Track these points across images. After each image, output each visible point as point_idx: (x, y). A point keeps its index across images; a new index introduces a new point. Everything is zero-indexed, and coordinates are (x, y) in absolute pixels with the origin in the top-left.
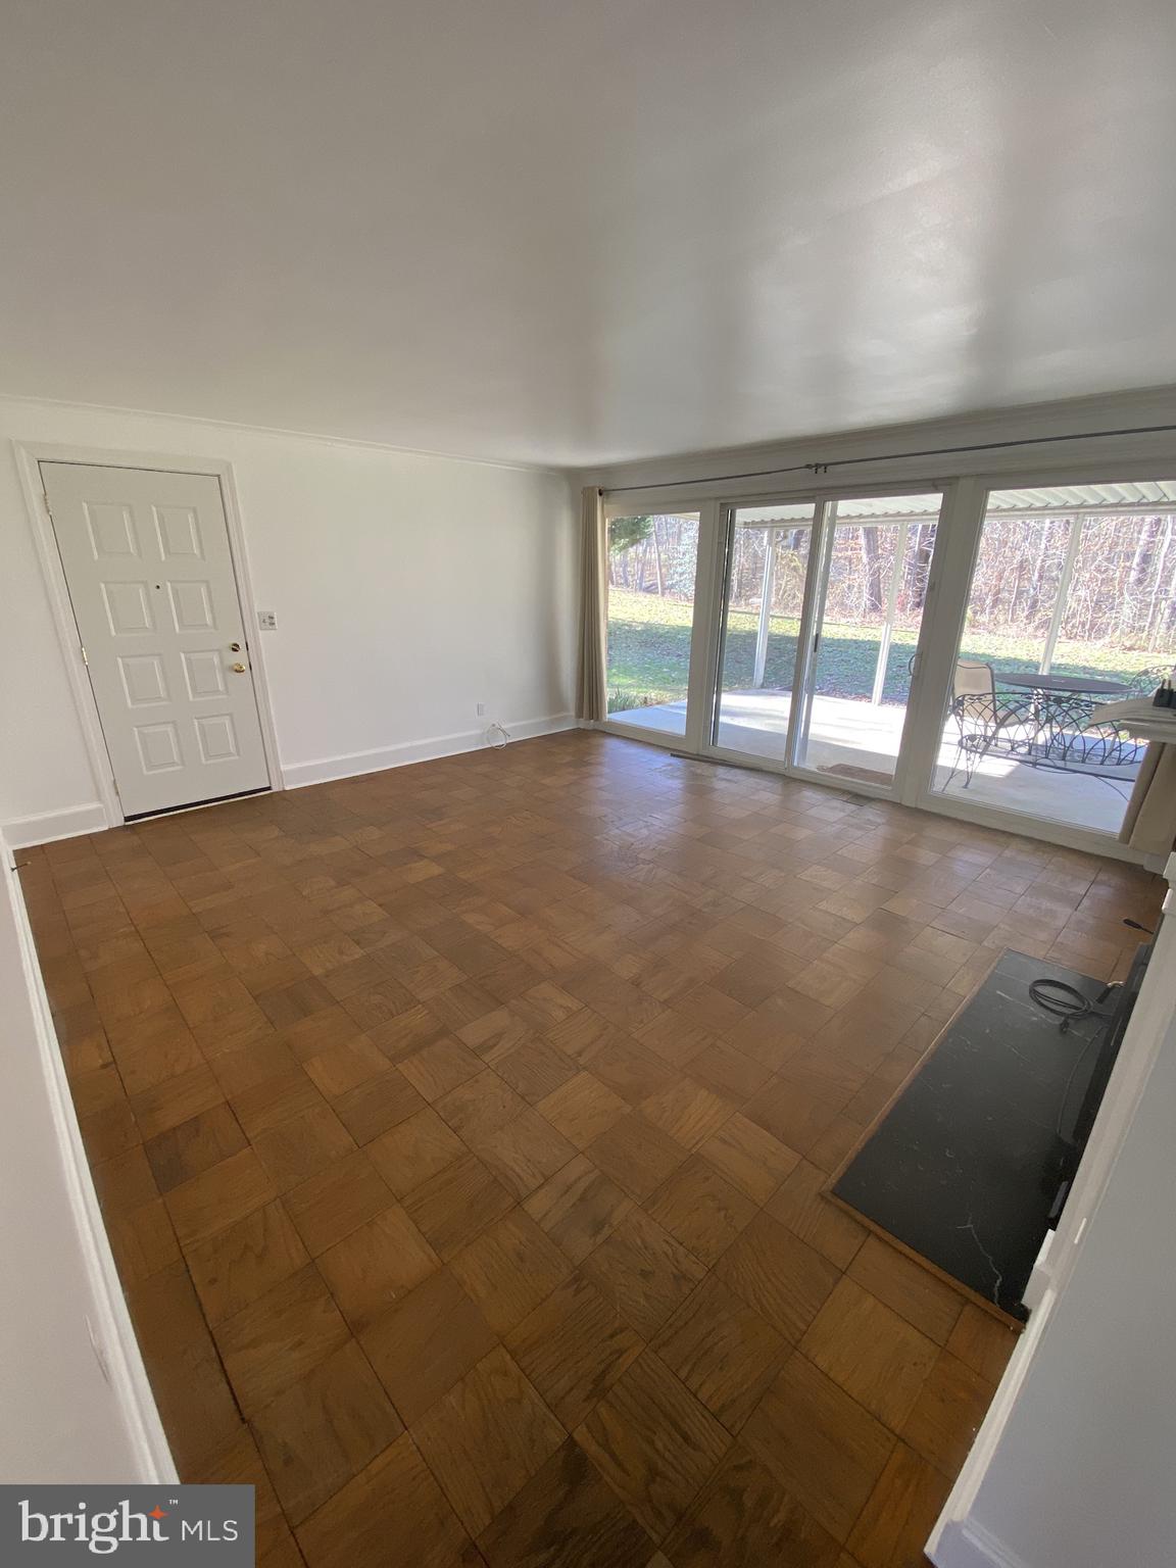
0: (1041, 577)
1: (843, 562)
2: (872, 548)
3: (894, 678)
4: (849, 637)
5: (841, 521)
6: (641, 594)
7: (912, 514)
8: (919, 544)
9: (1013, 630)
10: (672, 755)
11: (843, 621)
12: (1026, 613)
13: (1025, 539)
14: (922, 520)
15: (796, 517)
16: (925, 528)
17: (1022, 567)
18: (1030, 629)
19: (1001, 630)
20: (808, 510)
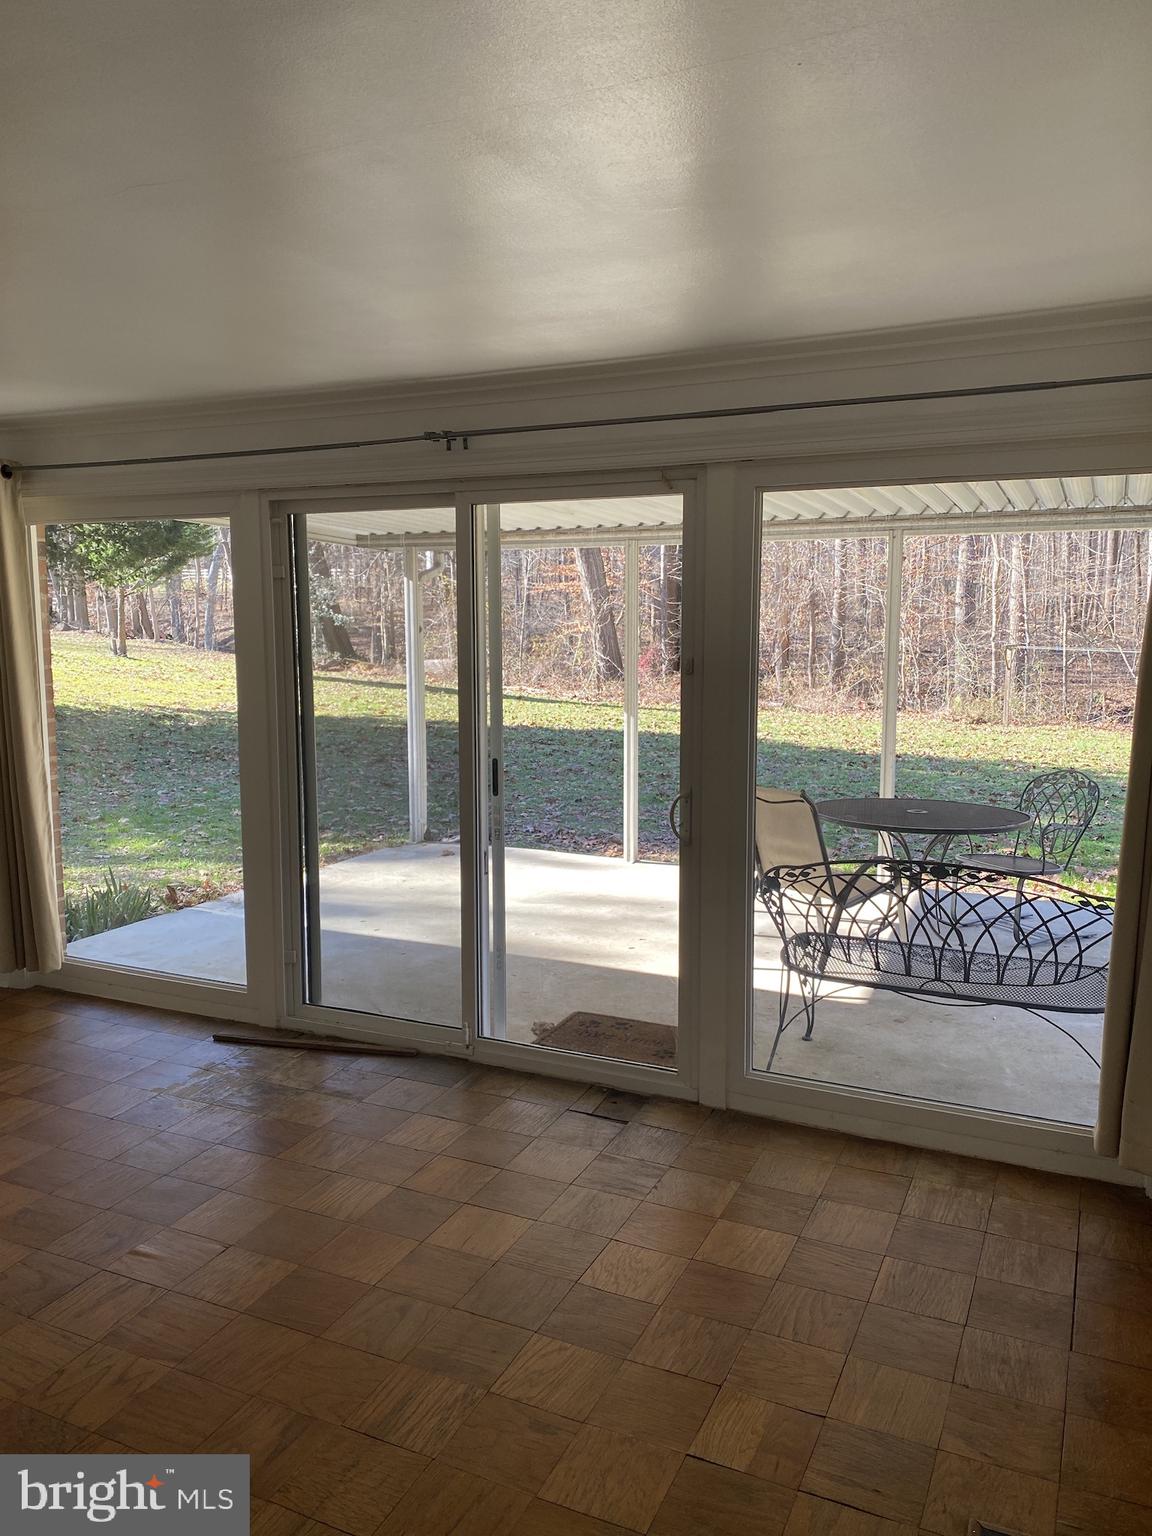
0: (842, 618)
1: (556, 598)
2: (596, 577)
3: (655, 800)
4: (577, 726)
5: (508, 539)
6: (211, 653)
7: (641, 528)
8: (665, 571)
9: (818, 701)
10: (218, 1039)
11: (567, 696)
12: (830, 676)
13: (811, 564)
14: (664, 538)
15: (432, 531)
16: (669, 549)
17: (813, 604)
18: (841, 698)
19: (803, 702)
20: (443, 518)
